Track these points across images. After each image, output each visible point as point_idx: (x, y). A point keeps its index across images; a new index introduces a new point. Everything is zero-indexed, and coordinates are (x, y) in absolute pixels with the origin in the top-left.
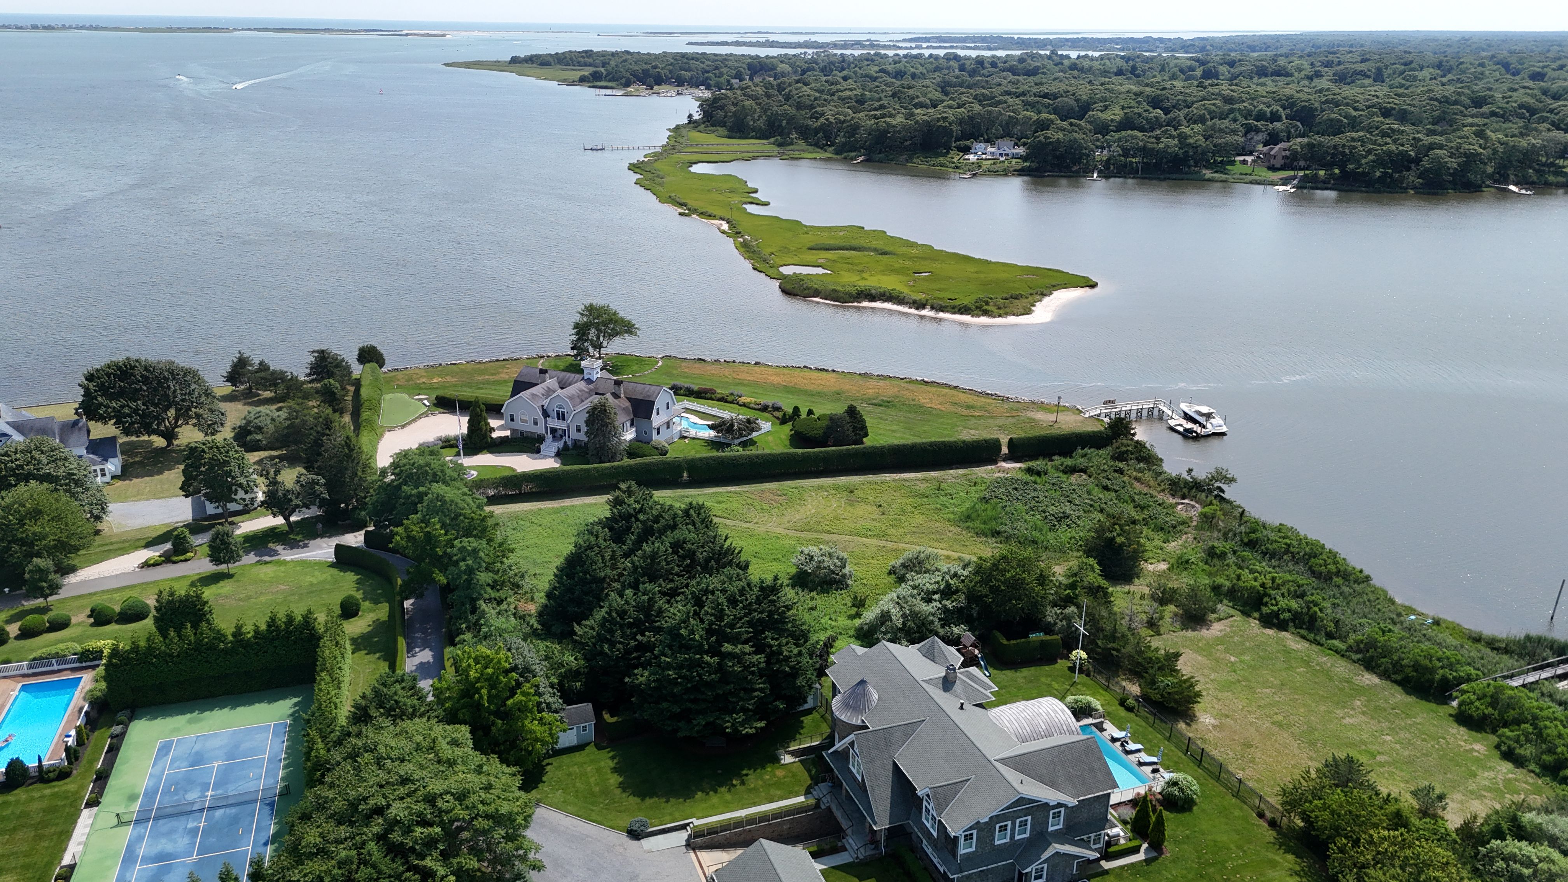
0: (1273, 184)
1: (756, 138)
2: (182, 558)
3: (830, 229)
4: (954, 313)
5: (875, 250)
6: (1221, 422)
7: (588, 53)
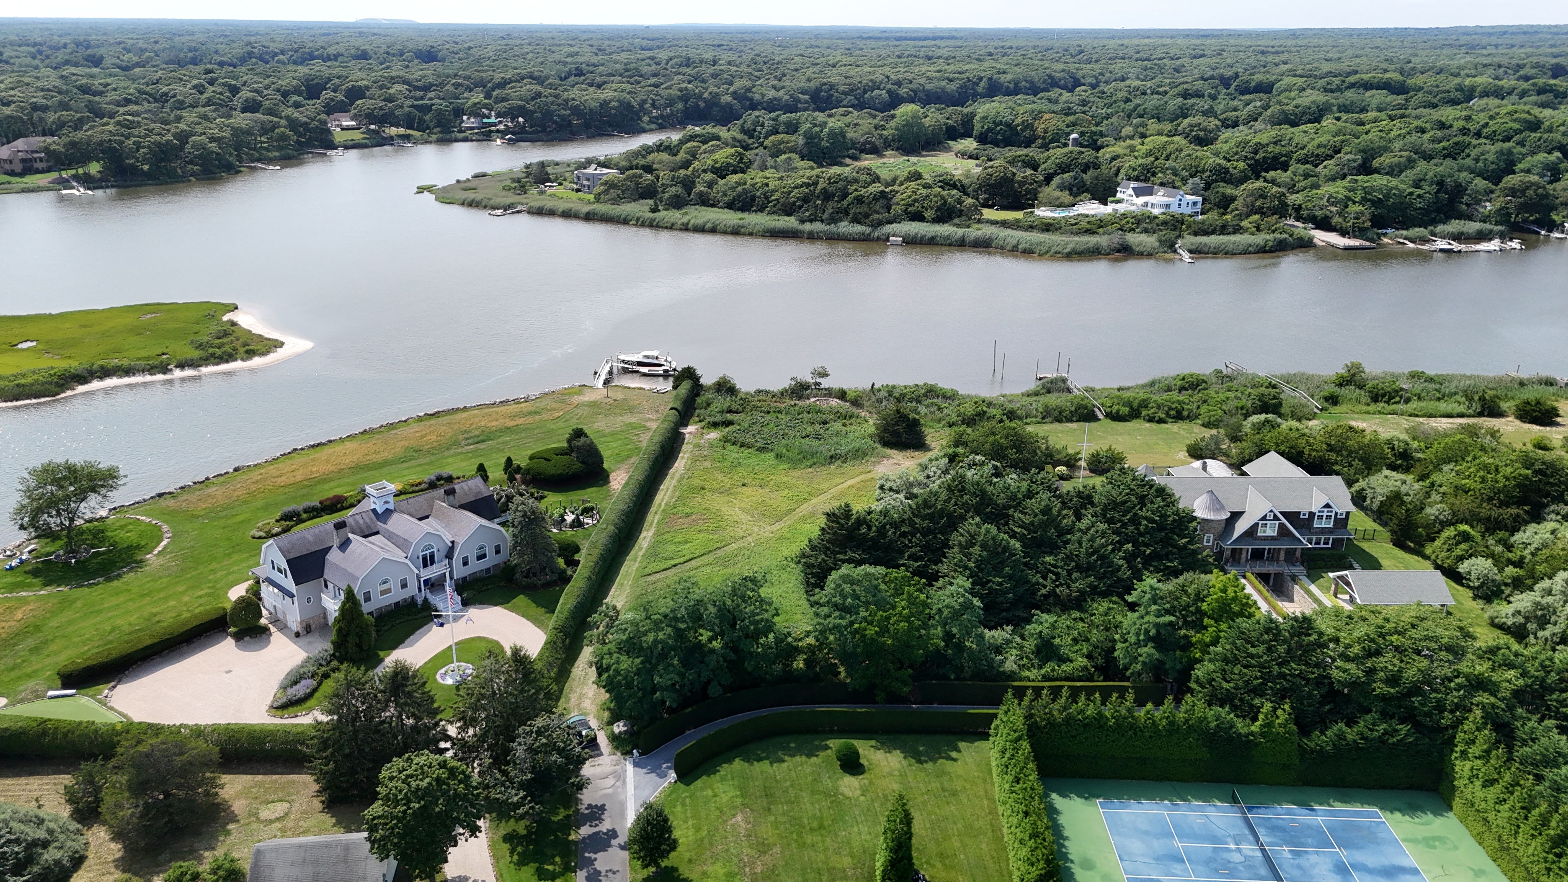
0: (53, 189)
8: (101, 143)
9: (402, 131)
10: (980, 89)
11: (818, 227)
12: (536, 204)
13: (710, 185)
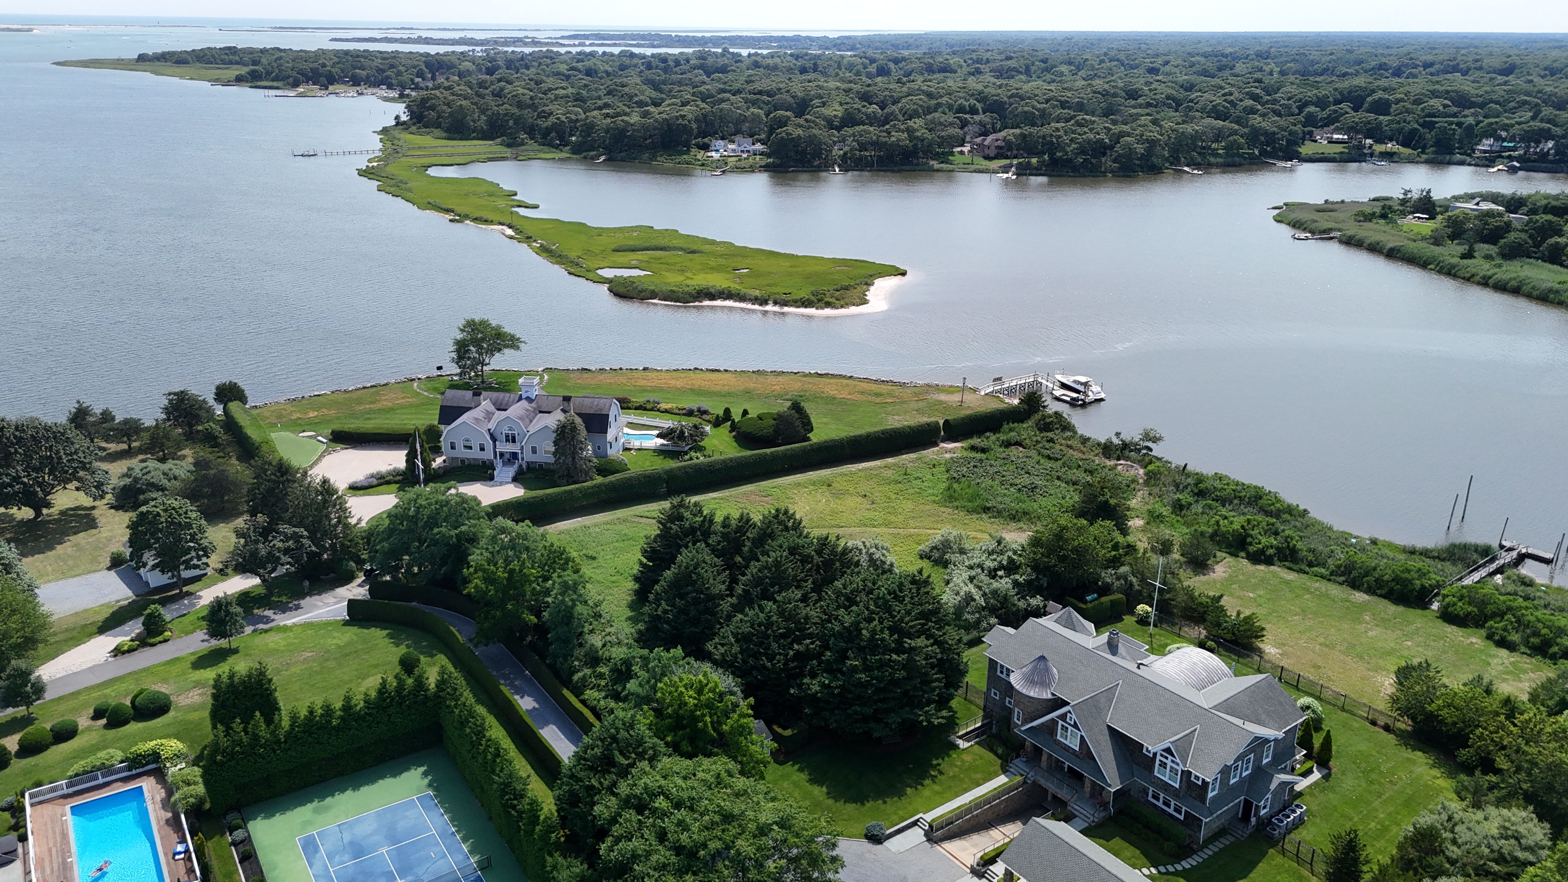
0: (995, 172)
1: (478, 139)
2: (160, 638)
3: (620, 229)
4: (799, 307)
5: (681, 249)
6: (1099, 389)
7: (231, 50)
8: (1044, 137)
9: (1394, 148)
12: (1352, 233)
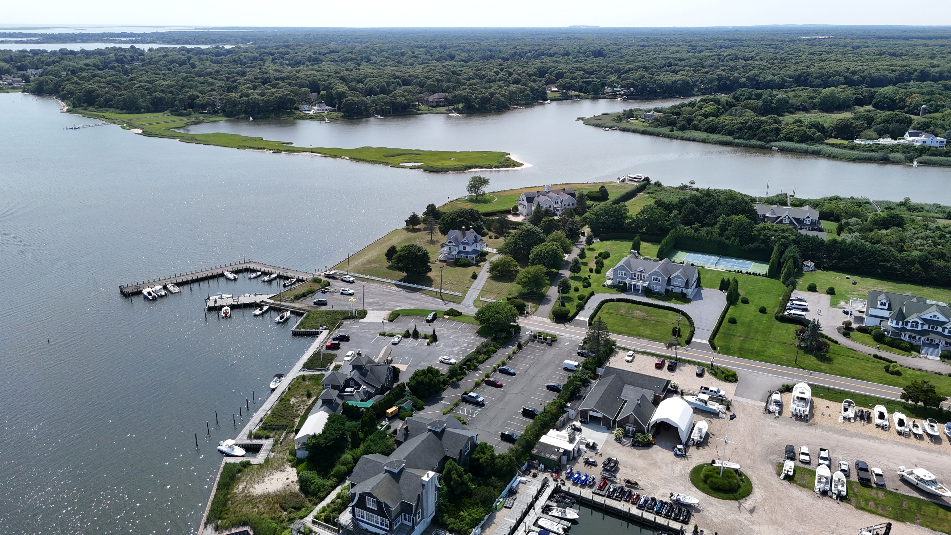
8: (464, 96)
9: (577, 93)
10: (913, 77)
11: (741, 141)
12: (623, 126)
13: (700, 121)
